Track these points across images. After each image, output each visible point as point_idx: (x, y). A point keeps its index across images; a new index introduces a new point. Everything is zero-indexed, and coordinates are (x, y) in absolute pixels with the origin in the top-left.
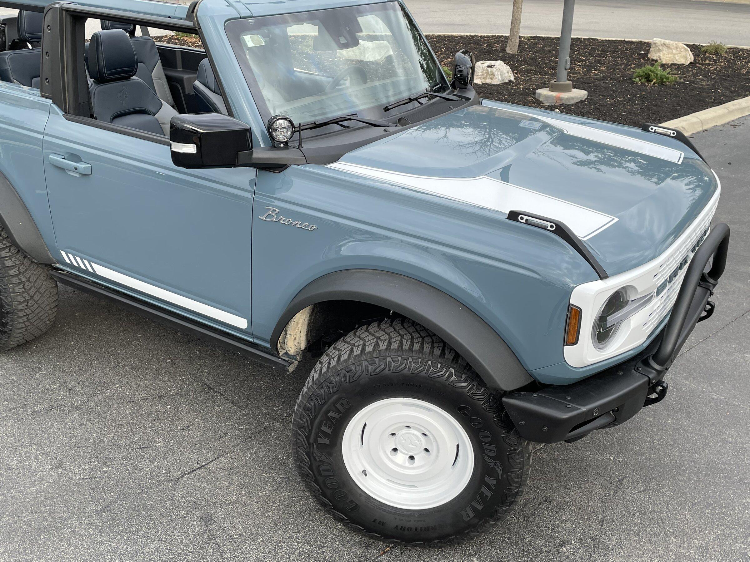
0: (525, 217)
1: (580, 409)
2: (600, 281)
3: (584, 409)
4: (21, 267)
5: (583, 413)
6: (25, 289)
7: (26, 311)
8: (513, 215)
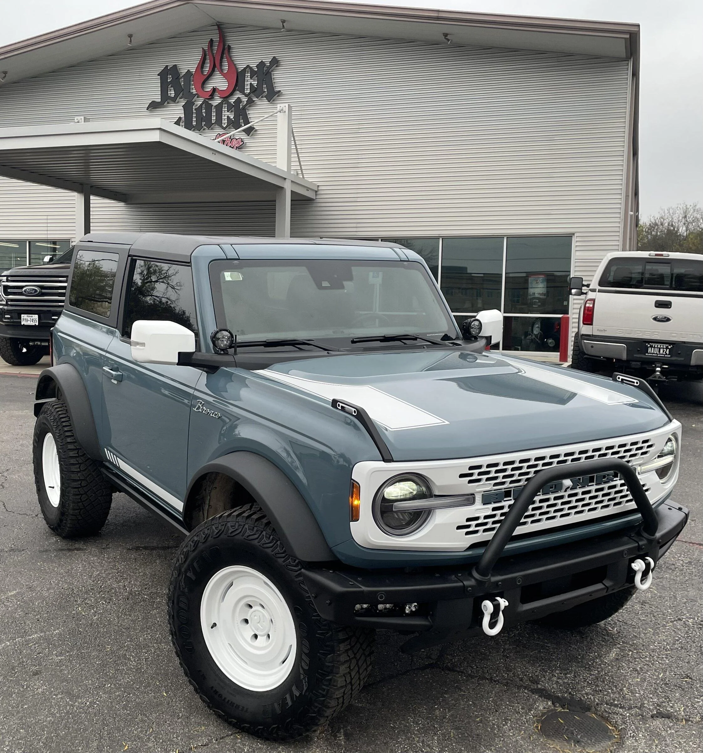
0: (341, 404)
1: (361, 588)
2: (383, 462)
3: (364, 588)
4: (83, 482)
5: (362, 592)
6: (81, 500)
7: (77, 516)
8: (335, 403)
